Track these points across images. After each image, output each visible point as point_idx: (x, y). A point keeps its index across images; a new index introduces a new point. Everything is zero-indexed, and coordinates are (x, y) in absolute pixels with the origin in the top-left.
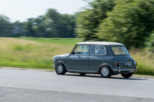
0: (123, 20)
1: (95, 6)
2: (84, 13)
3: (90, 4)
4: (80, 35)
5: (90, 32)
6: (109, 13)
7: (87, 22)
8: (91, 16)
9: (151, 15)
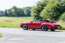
0: (51, 10)
1: (38, 5)
2: (34, 7)
3: (36, 4)
4: (32, 16)
6: (45, 7)
7: (35, 11)
8: (37, 9)
9: (61, 8)
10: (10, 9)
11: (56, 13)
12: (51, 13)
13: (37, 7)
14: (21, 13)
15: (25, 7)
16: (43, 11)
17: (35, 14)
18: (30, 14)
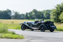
1: (57, 8)
2: (53, 10)
5: (56, 17)
7: (55, 14)
8: (56, 11)
10: (30, 13)
14: (41, 16)
15: (45, 10)
18: (50, 17)
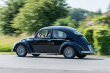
11: (42, 21)
12: (34, 21)
13: (7, 9)
16: (19, 17)
17: (4, 23)
